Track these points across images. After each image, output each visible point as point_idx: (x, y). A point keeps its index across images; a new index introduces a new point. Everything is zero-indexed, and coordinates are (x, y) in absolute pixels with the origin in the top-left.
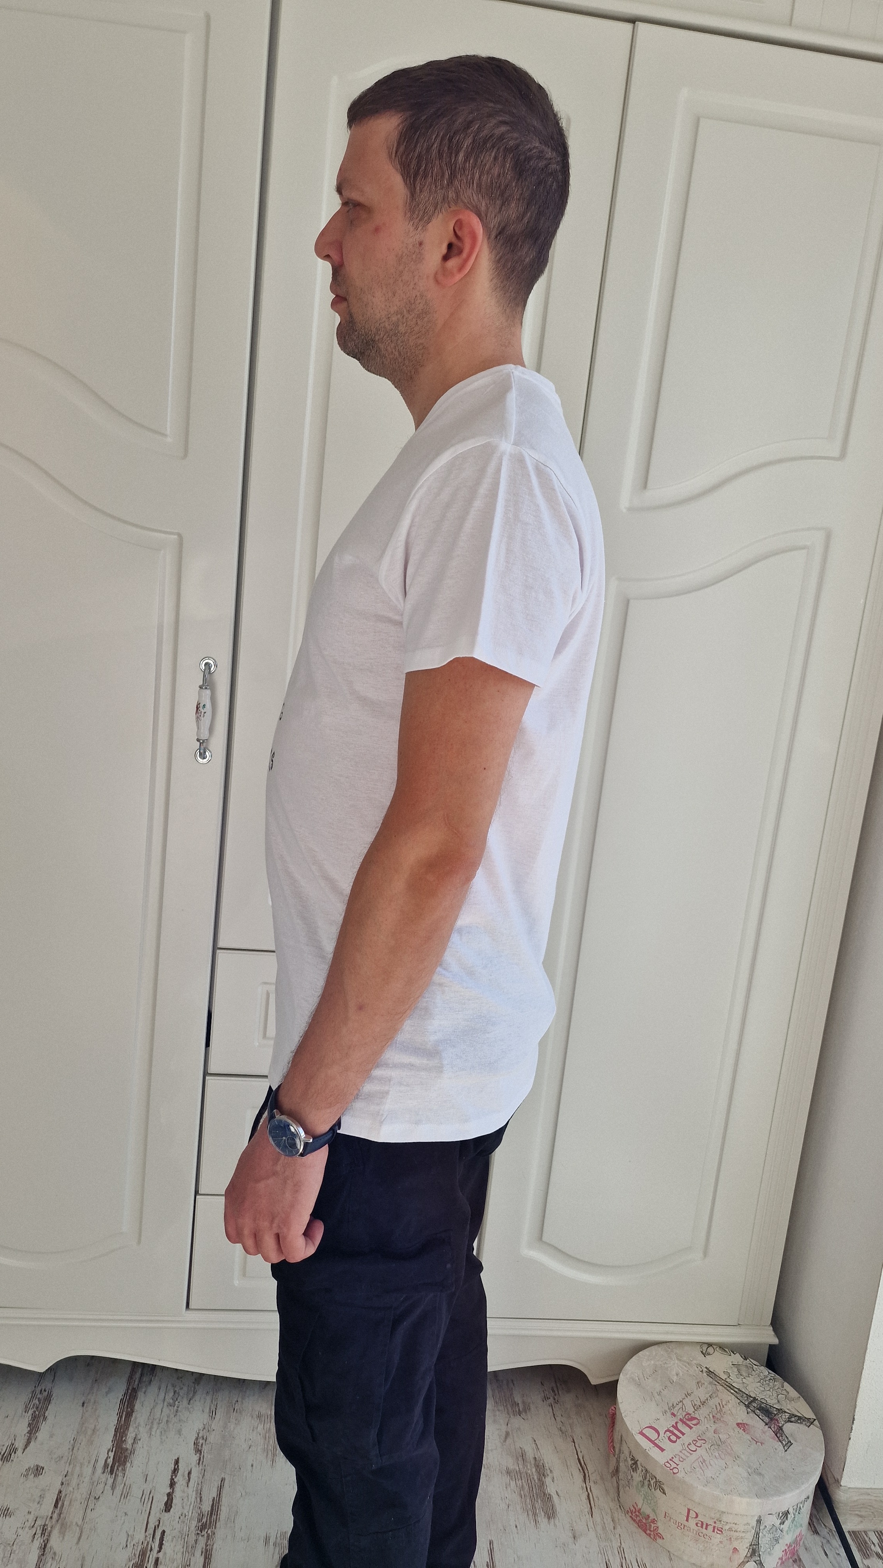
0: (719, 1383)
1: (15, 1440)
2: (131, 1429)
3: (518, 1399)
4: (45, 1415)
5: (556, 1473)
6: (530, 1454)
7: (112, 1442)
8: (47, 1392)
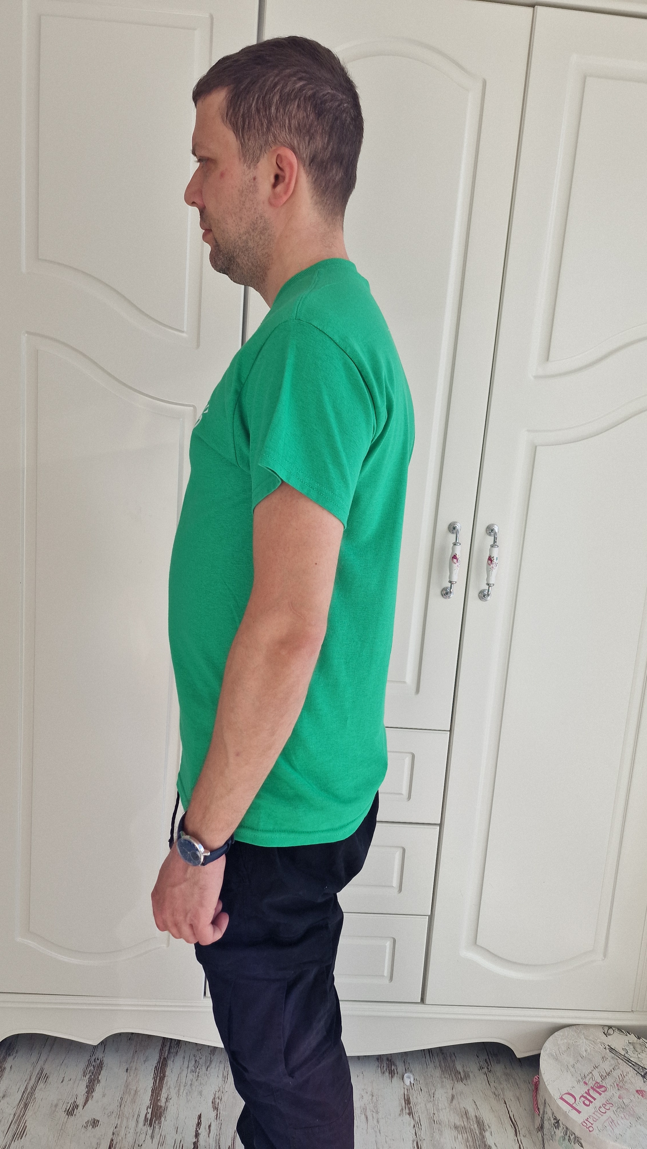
0: (619, 1058)
1: (77, 1098)
2: (164, 1090)
3: (459, 1068)
4: (98, 1079)
5: (493, 1128)
6: (472, 1113)
7: (150, 1101)
8: (99, 1060)
